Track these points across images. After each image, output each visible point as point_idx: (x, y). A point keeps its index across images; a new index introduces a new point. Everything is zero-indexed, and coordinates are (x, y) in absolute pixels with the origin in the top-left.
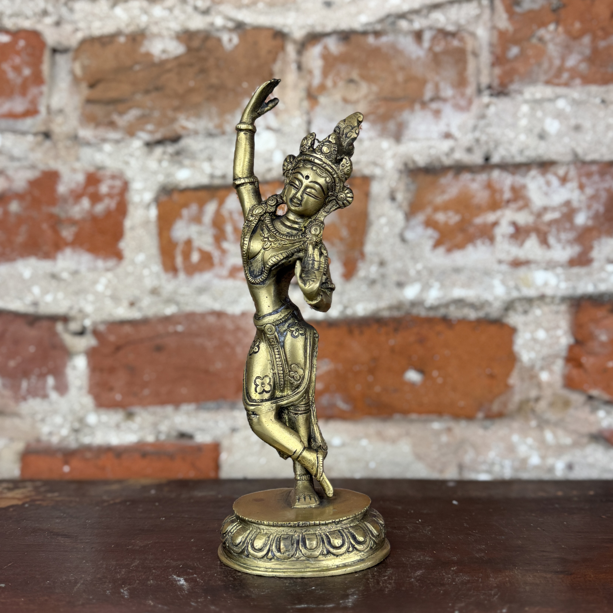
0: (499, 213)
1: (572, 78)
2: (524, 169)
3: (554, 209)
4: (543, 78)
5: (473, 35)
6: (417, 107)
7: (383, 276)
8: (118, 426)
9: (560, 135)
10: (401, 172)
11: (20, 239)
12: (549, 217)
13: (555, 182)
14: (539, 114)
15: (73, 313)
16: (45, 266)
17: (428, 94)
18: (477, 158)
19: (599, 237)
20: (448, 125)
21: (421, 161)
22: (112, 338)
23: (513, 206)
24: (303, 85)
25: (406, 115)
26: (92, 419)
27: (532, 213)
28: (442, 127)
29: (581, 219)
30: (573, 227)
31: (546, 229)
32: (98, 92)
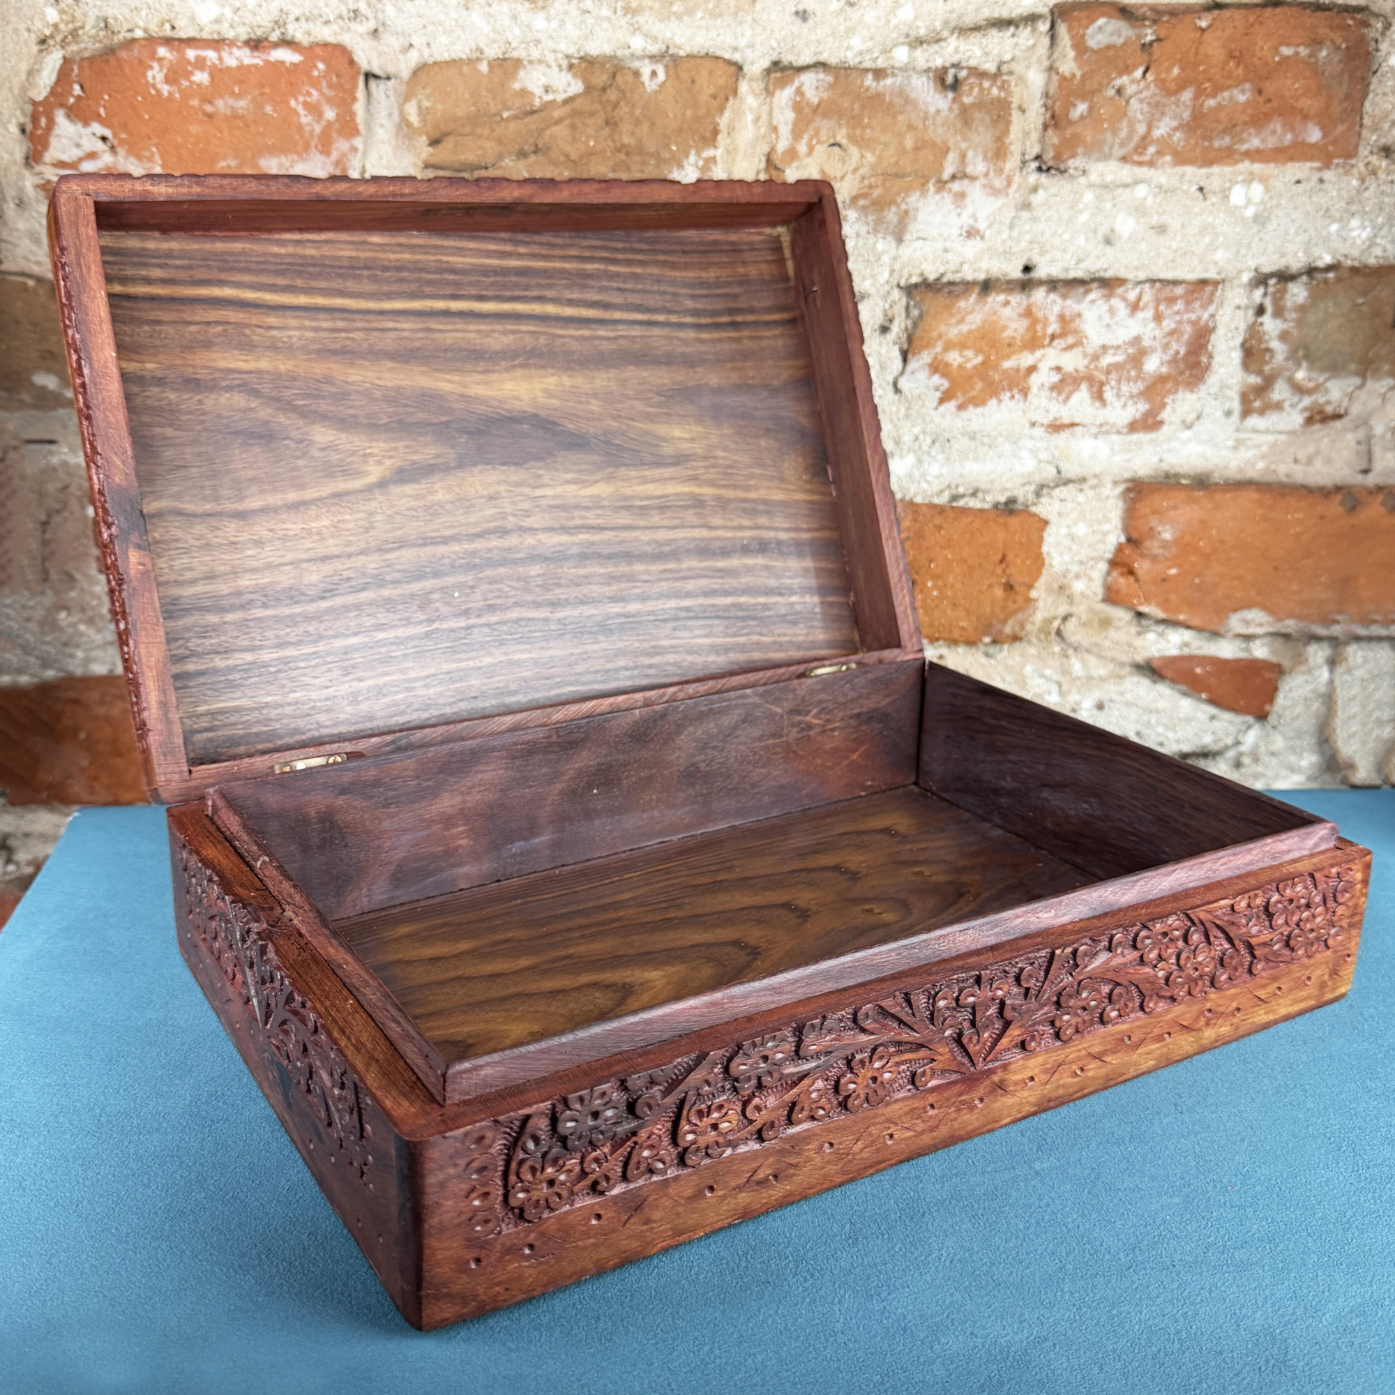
0: (1038, 354)
1: (1160, 153)
2: (1081, 290)
3: (1116, 349)
4: (1118, 152)
5: (1022, 80)
6: (931, 187)
9: (1135, 238)
12: (1109, 359)
13: (1122, 309)
14: (1108, 205)
17: (949, 168)
18: (1012, 269)
19: (1176, 391)
20: (974, 217)
21: (931, 272)
23: (1059, 344)
24: (761, 150)
25: (914, 200)
27: (1085, 355)
28: (966, 220)
29: (1153, 364)
30: (1141, 375)
31: (1103, 378)
32: (445, 153)
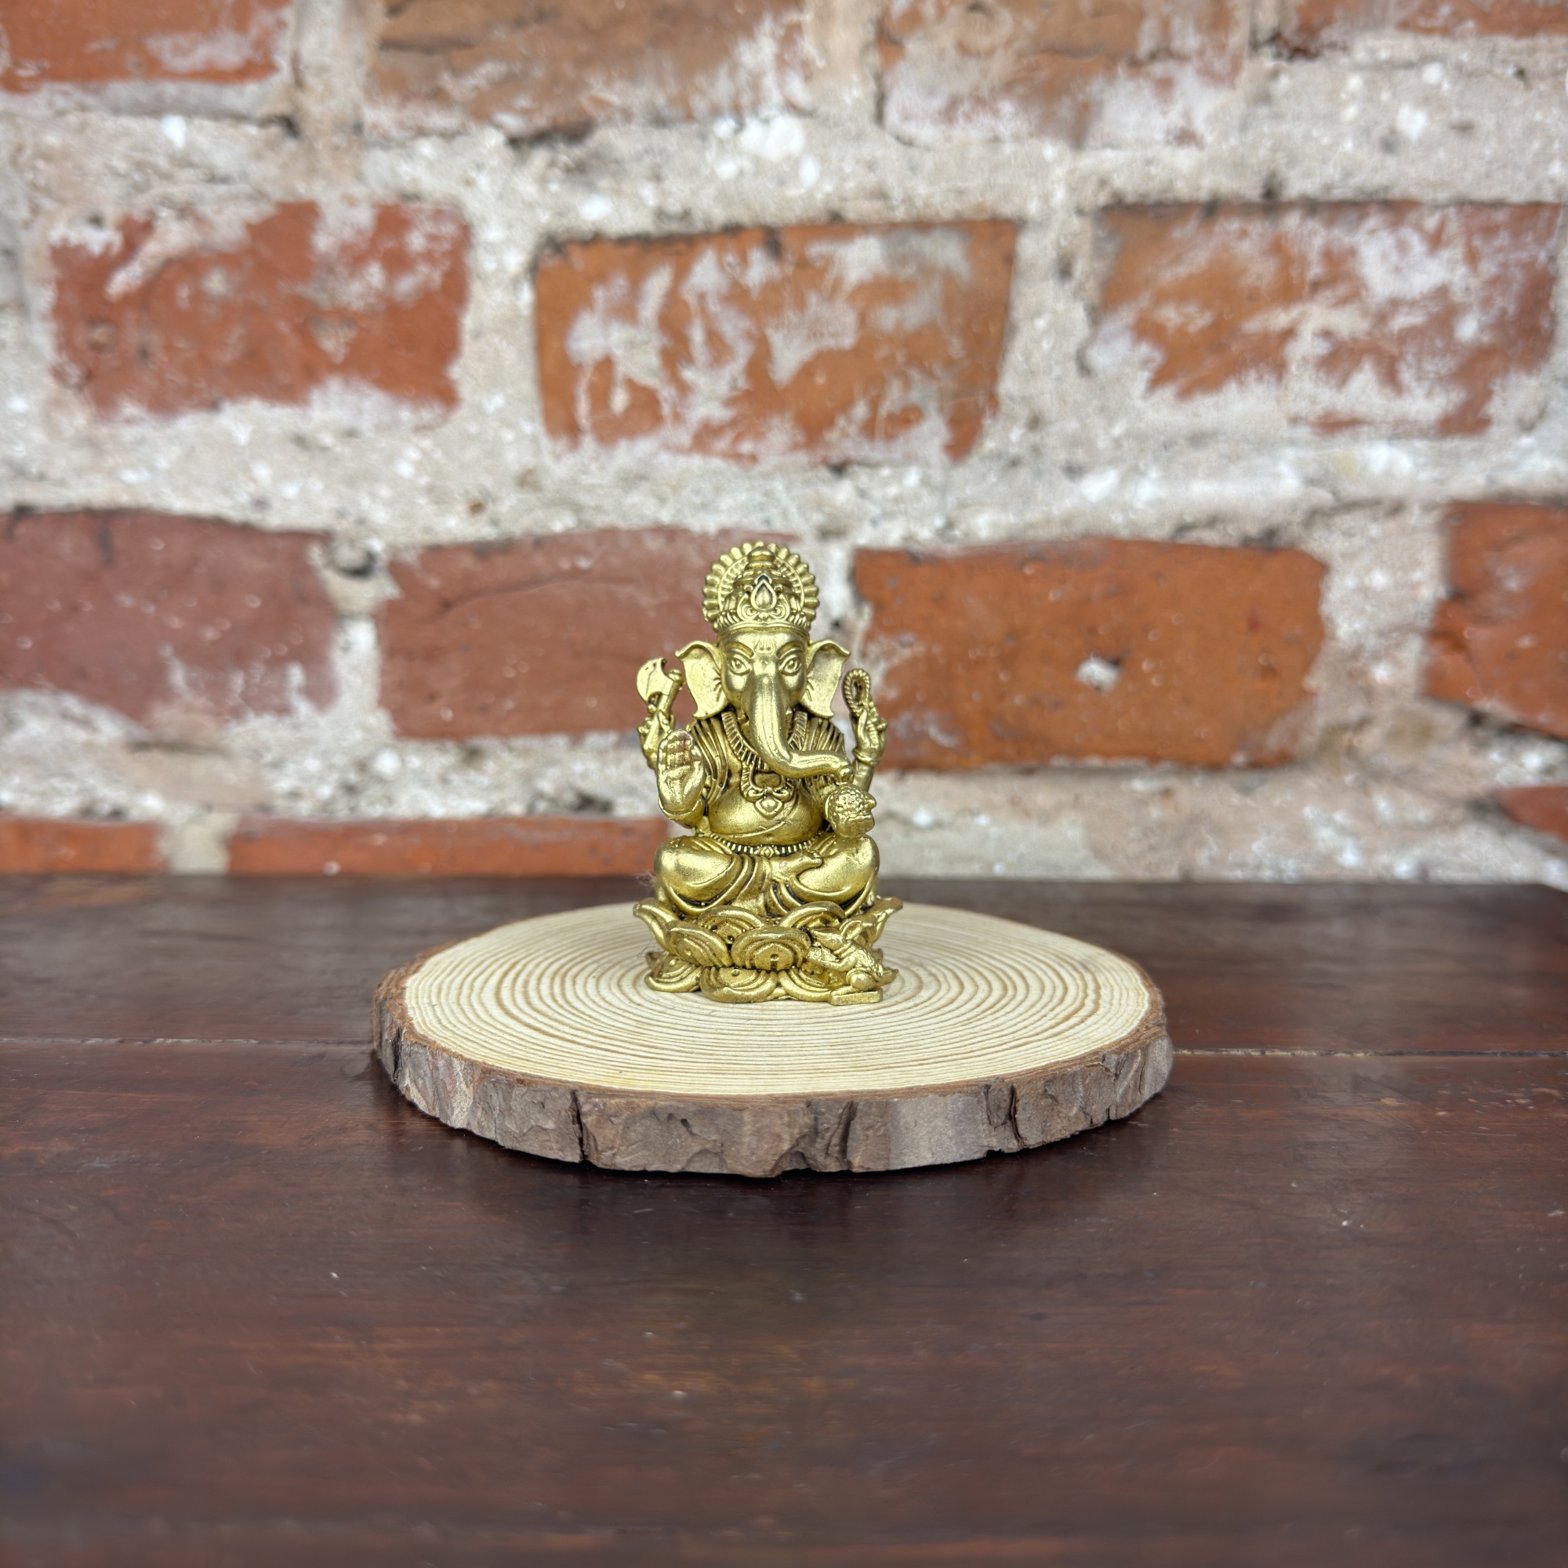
0: (1295, 312)
1: (1458, 17)
2: (1353, 215)
3: (1413, 304)
4: (1396, 15)
6: (1121, 70)
7: (1036, 451)
8: (444, 780)
9: (1428, 144)
10: (1083, 213)
11: (228, 354)
12: (1402, 321)
13: (1417, 245)
14: (1385, 96)
15: (346, 524)
16: (282, 416)
17: (1146, 41)
18: (1248, 187)
19: (1505, 371)
20: (1187, 115)
21: (1130, 188)
22: (433, 582)
23: (1327, 295)
24: (869, 11)
25: (1097, 87)
26: (387, 763)
27: (1365, 313)
28: (1173, 118)
29: (1468, 329)
30: (1452, 346)
31: (1394, 350)
32: (409, 24)
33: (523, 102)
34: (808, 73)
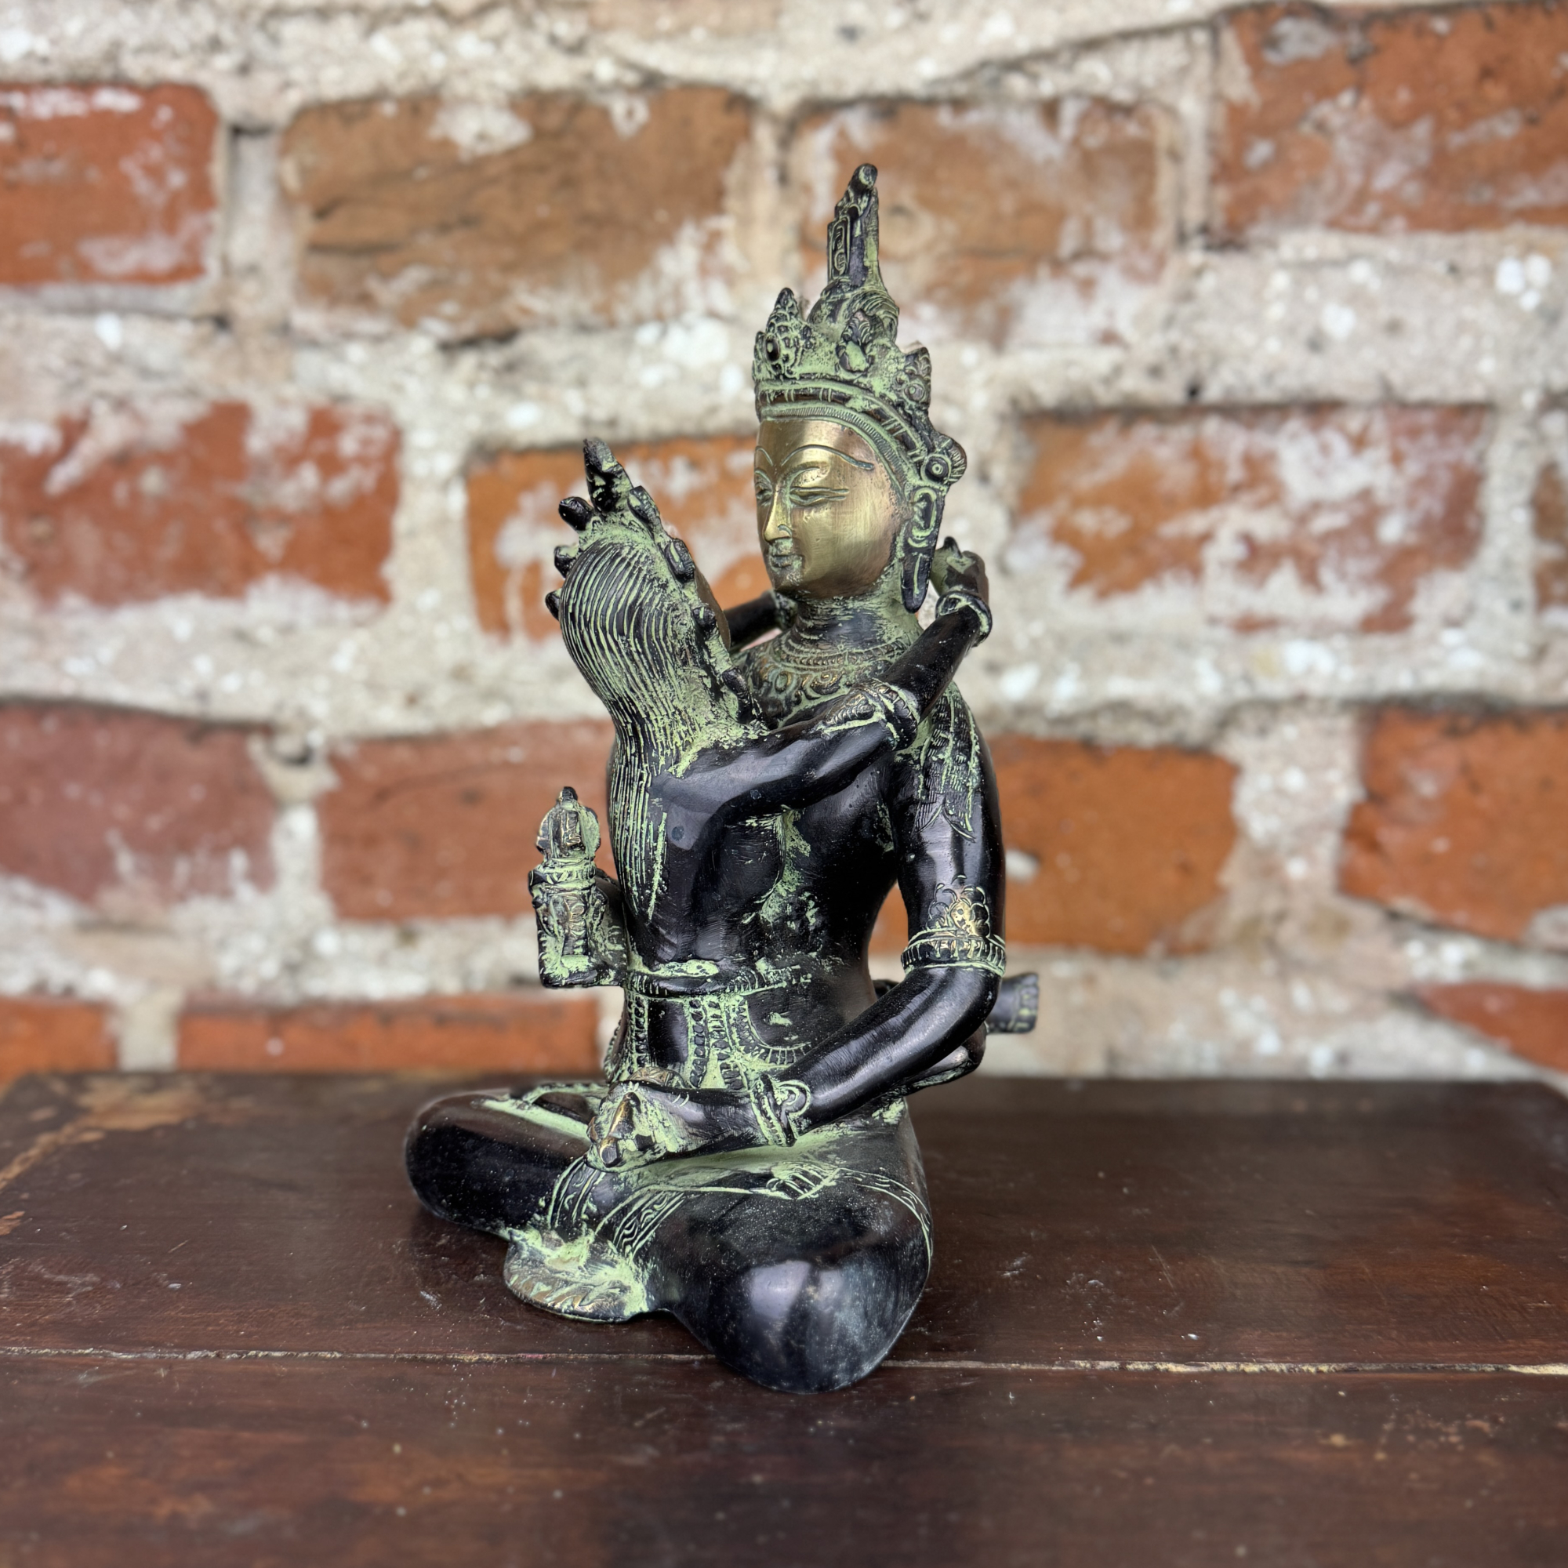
0: (1214, 514)
1: (1385, 215)
2: (1273, 417)
3: (1335, 507)
4: (1323, 213)
5: (1171, 112)
6: (1044, 271)
8: (383, 961)
9: (1355, 342)
10: (1002, 418)
11: (169, 550)
12: (1323, 523)
13: (1340, 446)
14: (1312, 294)
15: (286, 716)
16: (221, 613)
17: (1069, 241)
18: (1172, 391)
19: (1429, 570)
20: (1111, 314)
21: (1049, 394)
22: (370, 773)
23: (1246, 498)
24: (790, 217)
25: (1018, 289)
26: (328, 943)
27: (1286, 514)
28: (1096, 318)
29: (1393, 530)
30: (1375, 546)
32: (336, 228)
33: (450, 308)
34: (731, 278)
